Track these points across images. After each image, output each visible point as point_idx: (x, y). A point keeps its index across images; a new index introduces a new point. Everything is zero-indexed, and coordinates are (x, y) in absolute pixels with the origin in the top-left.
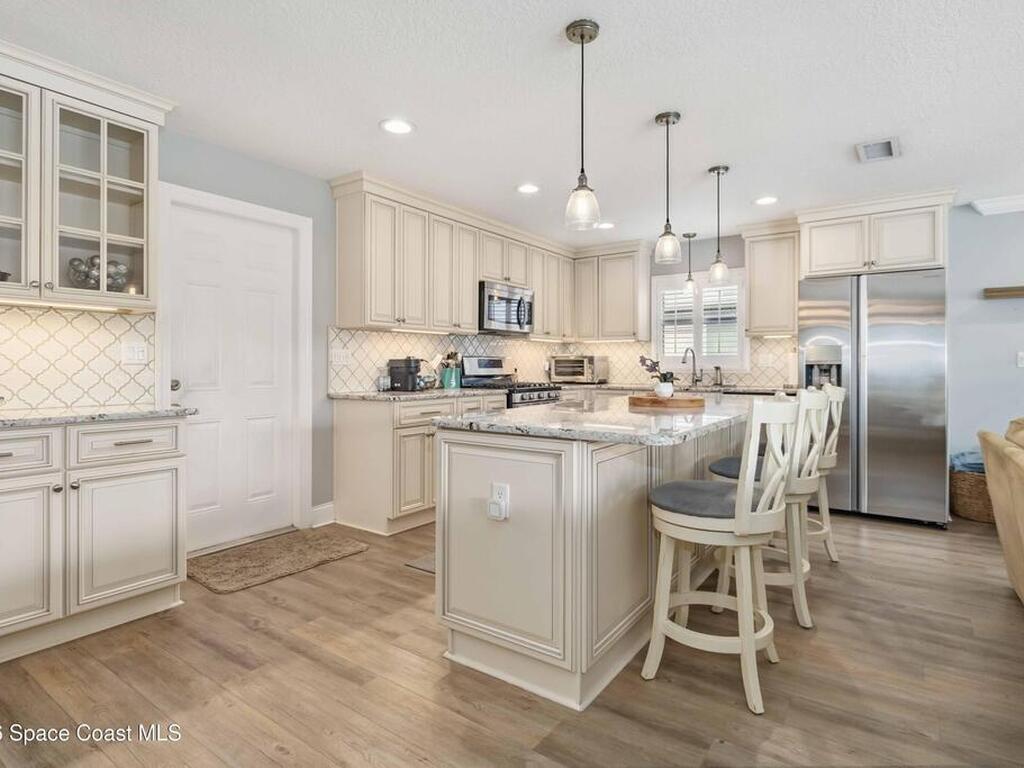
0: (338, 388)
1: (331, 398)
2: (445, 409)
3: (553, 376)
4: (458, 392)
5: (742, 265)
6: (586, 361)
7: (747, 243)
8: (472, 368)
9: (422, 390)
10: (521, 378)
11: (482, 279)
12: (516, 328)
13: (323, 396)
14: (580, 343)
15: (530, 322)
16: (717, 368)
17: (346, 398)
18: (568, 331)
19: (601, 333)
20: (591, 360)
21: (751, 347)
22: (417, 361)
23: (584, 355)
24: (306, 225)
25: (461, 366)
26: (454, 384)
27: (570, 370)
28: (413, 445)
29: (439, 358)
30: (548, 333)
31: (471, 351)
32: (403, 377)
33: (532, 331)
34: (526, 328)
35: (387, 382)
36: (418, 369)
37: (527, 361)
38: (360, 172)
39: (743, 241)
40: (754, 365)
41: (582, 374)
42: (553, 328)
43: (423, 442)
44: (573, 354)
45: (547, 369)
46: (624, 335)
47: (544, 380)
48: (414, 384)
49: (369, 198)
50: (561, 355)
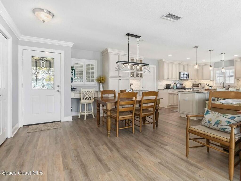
0: (159, 88)
1: (158, 89)
2: (175, 91)
3: (193, 87)
4: (176, 89)
5: (234, 65)
6: (200, 84)
7: (235, 61)
8: (178, 85)
9: (171, 89)
10: (187, 87)
11: (180, 71)
12: (186, 79)
13: (157, 89)
14: (199, 81)
15: (188, 78)
16: (229, 85)
17: (161, 89)
18: (196, 79)
19: (203, 79)
20: (201, 84)
21: (237, 81)
22: (170, 84)
23: (200, 83)
24: (155, 67)
25: (176, 85)
26: (175, 88)
27: (197, 86)
28: (171, 96)
29: (173, 84)
30: (192, 79)
31: (178, 83)
32: (168, 87)
33: (189, 79)
34: (188, 79)
35: (166, 87)
36: (170, 86)
37: (188, 84)
38: (163, 59)
39: (234, 61)
40: (238, 85)
41: (199, 86)
42: (193, 78)
43: (172, 96)
44: (197, 83)
45: (192, 85)
46: (208, 79)
47: (191, 88)
48: (170, 88)
49: (164, 62)
50: (194, 83)
